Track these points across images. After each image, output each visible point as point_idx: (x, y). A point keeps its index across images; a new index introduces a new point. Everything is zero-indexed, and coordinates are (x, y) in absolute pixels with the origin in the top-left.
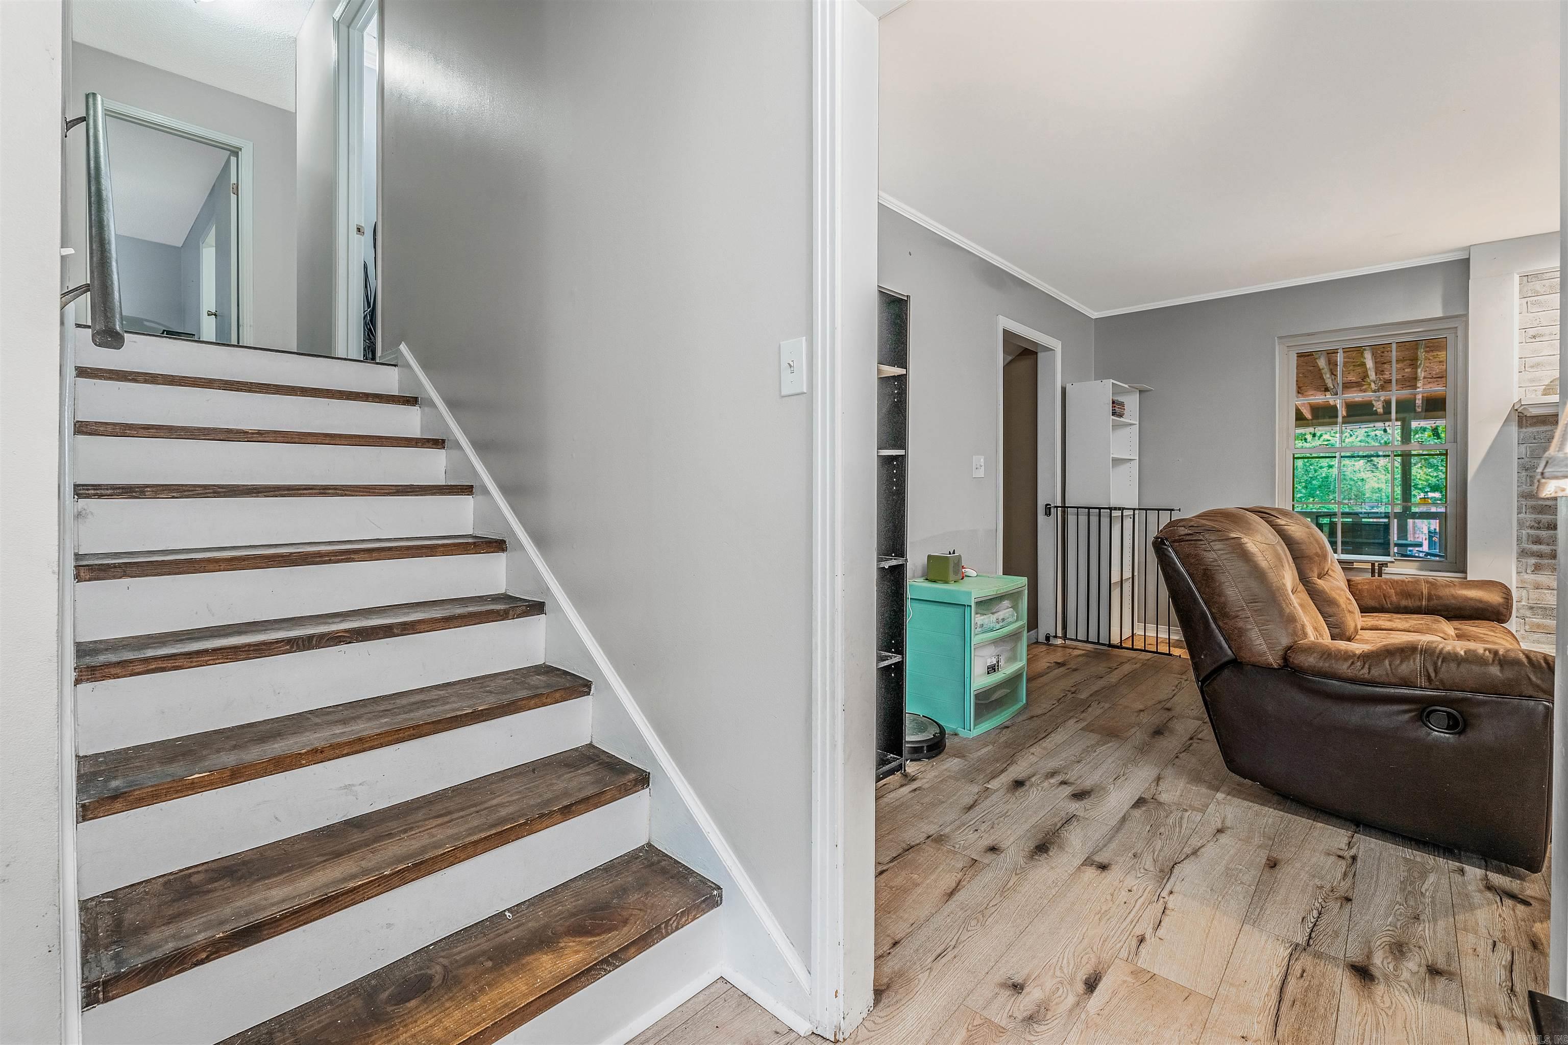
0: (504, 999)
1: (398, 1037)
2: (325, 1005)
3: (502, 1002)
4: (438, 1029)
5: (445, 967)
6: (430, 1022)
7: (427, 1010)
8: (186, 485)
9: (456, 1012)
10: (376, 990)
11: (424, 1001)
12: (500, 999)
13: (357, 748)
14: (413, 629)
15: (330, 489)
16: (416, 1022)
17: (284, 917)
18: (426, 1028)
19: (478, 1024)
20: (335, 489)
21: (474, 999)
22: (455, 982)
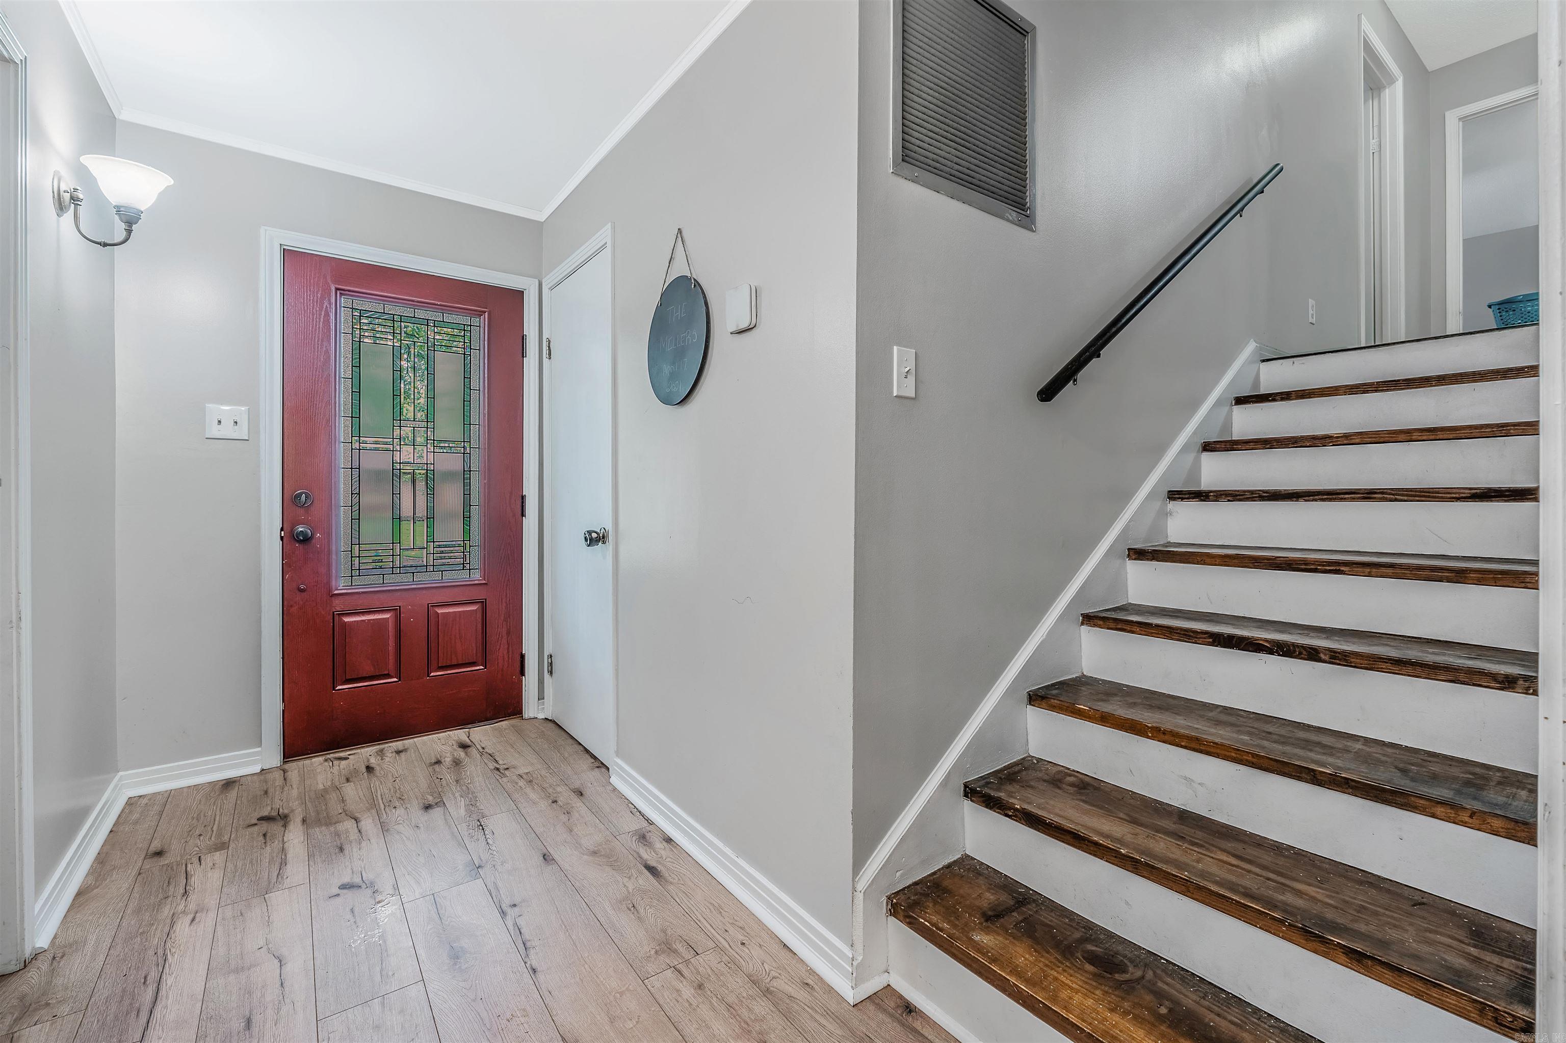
0: (1121, 1034)
1: (1052, 969)
2: (1067, 918)
3: (1117, 1034)
4: (1068, 993)
5: (1143, 977)
6: (1074, 986)
7: (1086, 980)
8: (1238, 491)
9: (1092, 1001)
10: (1095, 941)
11: (1095, 975)
12: (1121, 1031)
13: (1193, 745)
14: (1346, 661)
15: (1376, 493)
16: (1071, 976)
17: (1050, 825)
18: (1067, 985)
19: (1084, 1021)
20: (1382, 493)
21: (1112, 1010)
22: (1126, 990)
